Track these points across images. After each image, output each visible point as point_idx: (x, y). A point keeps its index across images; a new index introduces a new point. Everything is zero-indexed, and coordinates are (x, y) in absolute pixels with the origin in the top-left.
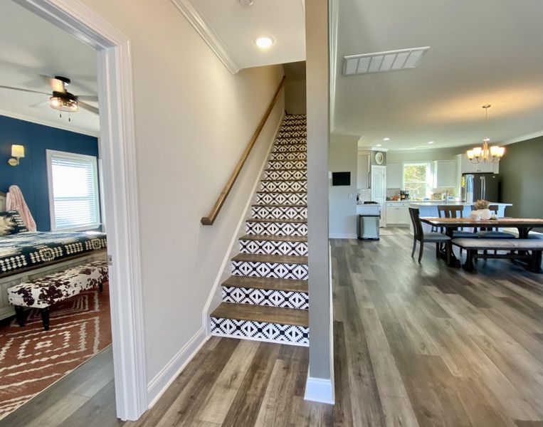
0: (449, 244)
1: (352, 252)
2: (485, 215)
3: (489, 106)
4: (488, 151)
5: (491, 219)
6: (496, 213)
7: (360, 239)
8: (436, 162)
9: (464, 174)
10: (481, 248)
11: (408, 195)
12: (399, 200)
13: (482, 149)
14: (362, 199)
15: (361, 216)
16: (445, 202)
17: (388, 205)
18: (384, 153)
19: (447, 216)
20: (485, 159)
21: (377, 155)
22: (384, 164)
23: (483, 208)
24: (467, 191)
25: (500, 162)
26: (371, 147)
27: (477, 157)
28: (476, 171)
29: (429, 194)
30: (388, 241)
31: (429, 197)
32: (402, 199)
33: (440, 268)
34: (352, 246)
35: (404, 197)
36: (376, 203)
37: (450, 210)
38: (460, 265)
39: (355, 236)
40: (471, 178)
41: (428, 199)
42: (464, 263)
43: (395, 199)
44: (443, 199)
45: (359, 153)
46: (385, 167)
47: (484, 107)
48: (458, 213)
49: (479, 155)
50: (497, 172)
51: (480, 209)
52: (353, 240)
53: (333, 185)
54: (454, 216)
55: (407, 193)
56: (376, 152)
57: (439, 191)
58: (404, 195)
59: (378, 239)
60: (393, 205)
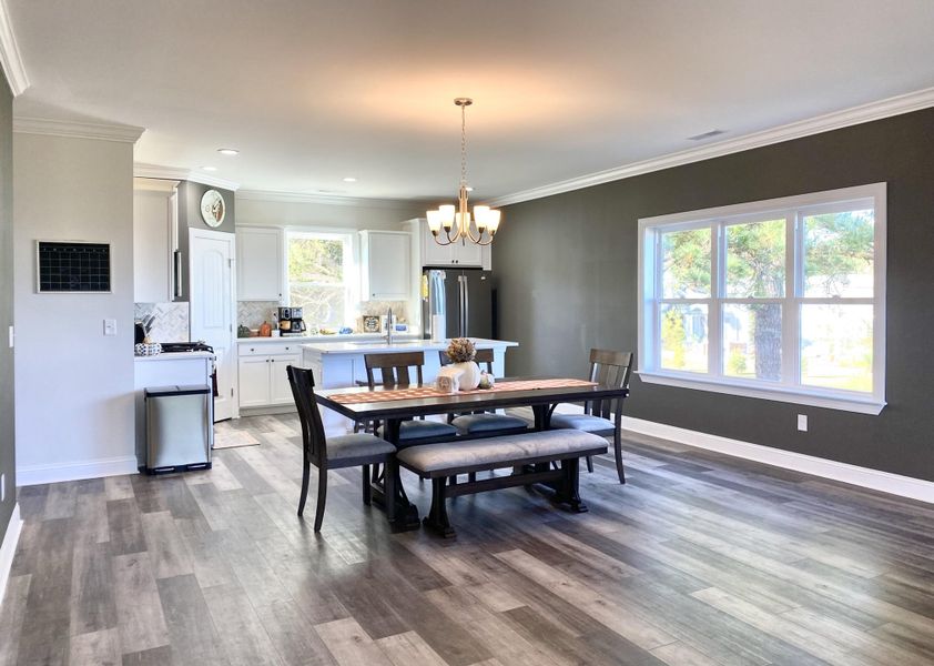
0: (394, 463)
1: (103, 535)
2: (467, 378)
3: (469, 103)
4: (468, 215)
5: (480, 387)
6: (490, 371)
7: (148, 472)
8: (365, 233)
9: (426, 269)
10: (461, 470)
11: (299, 320)
12: (276, 333)
13: (458, 210)
14: (155, 337)
15: (149, 395)
16: (388, 339)
17: (245, 349)
18: (228, 196)
19: (388, 382)
20: (464, 236)
21: (210, 199)
22: (229, 225)
23: (463, 361)
24: (434, 313)
25: (493, 243)
26: (188, 170)
27: (447, 229)
28: (447, 262)
29: (352, 318)
30: (238, 467)
31: (353, 325)
32: (283, 332)
33: (371, 543)
34: (112, 506)
35: (287, 325)
36: (205, 348)
37: (395, 367)
38: (418, 520)
39: (131, 466)
40: (440, 276)
41: (350, 331)
42: (427, 514)
43: (264, 332)
44: (384, 333)
45: (138, 186)
46: (231, 236)
47: (458, 103)
48: (412, 370)
49: (450, 224)
50: (488, 267)
51: (457, 361)
52: (119, 479)
53: (44, 288)
54: (404, 382)
55: (295, 315)
56: (205, 188)
57: (376, 310)
58: (289, 321)
59: (208, 466)
60: (260, 349)
